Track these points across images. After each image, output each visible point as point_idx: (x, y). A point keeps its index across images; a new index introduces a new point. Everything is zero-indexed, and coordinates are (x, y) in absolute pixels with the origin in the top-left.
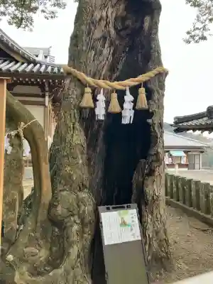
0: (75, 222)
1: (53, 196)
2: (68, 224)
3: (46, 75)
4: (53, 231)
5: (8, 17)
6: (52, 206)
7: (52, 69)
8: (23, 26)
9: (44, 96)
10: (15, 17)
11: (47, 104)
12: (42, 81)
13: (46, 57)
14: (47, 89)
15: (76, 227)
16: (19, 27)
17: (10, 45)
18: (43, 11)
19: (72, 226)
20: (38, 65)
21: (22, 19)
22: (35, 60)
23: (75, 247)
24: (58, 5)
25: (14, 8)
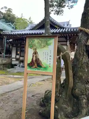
0: (84, 98)
1: (74, 85)
2: (81, 99)
3: (68, 33)
4: (74, 100)
5: (54, 12)
6: (73, 89)
7: (71, 30)
8: (60, 14)
9: (67, 42)
10: (56, 11)
11: (68, 45)
12: (66, 35)
13: (68, 25)
14: (68, 38)
15: (84, 101)
16: (58, 15)
17: (54, 22)
18: (68, 6)
19: (83, 100)
20: (65, 29)
21: (59, 11)
22: (63, 27)
23: (85, 110)
24: (74, 2)
25: (56, 7)
